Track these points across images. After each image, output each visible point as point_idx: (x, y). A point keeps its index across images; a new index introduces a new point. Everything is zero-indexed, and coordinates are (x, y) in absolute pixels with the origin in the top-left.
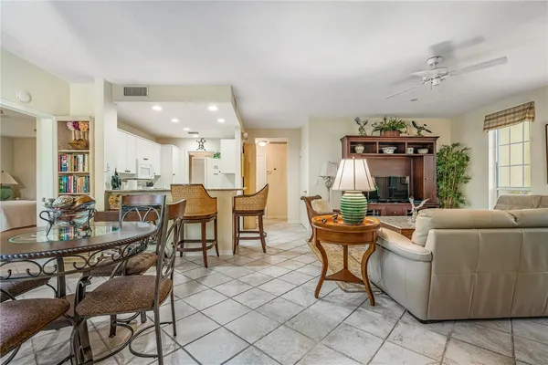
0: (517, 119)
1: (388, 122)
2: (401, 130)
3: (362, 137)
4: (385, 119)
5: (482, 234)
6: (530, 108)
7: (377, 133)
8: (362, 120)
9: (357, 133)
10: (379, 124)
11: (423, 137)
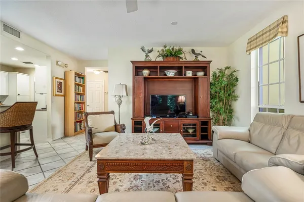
2: (181, 55)
4: (165, 47)
6: (283, 22)
10: (161, 51)
11: (199, 61)
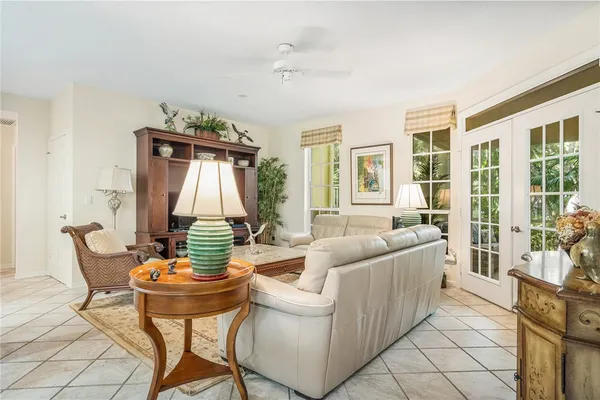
0: (329, 140)
1: (205, 118)
2: (221, 132)
3: (170, 132)
4: (202, 114)
5: (373, 265)
6: (339, 131)
7: (191, 132)
8: (171, 108)
9: (163, 126)
10: (194, 119)
11: (244, 146)
